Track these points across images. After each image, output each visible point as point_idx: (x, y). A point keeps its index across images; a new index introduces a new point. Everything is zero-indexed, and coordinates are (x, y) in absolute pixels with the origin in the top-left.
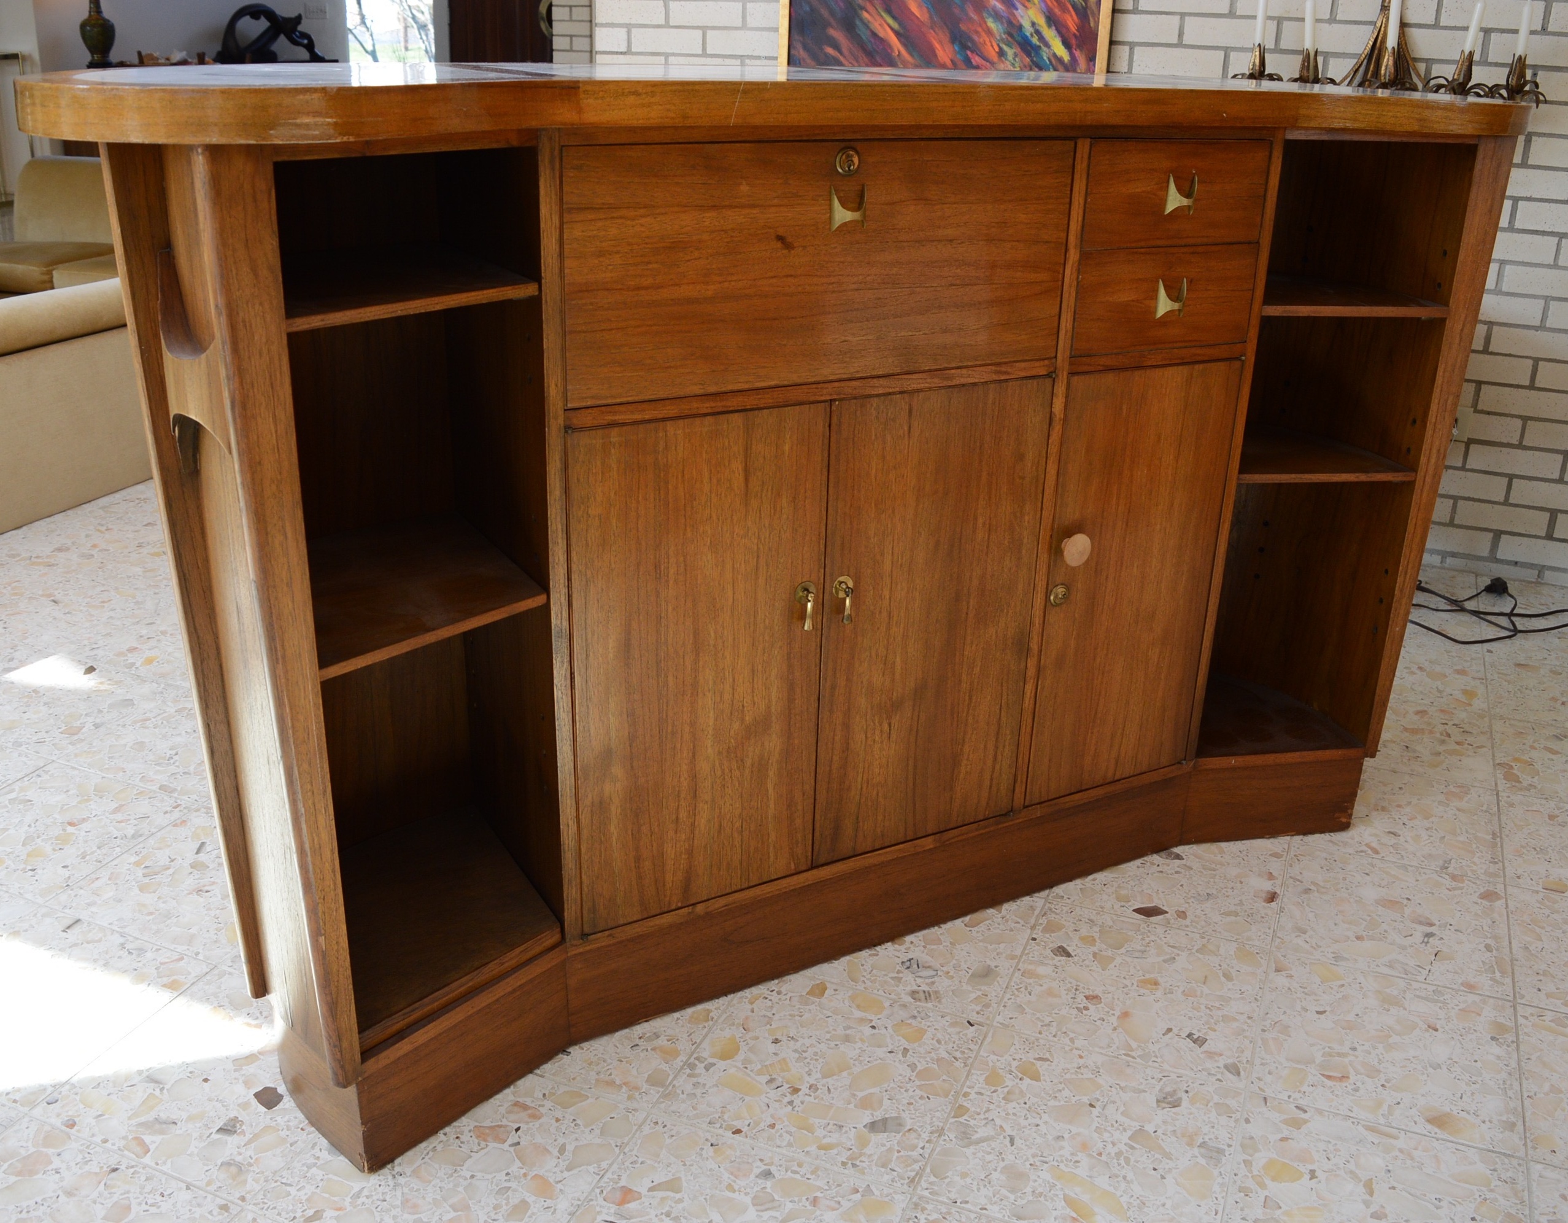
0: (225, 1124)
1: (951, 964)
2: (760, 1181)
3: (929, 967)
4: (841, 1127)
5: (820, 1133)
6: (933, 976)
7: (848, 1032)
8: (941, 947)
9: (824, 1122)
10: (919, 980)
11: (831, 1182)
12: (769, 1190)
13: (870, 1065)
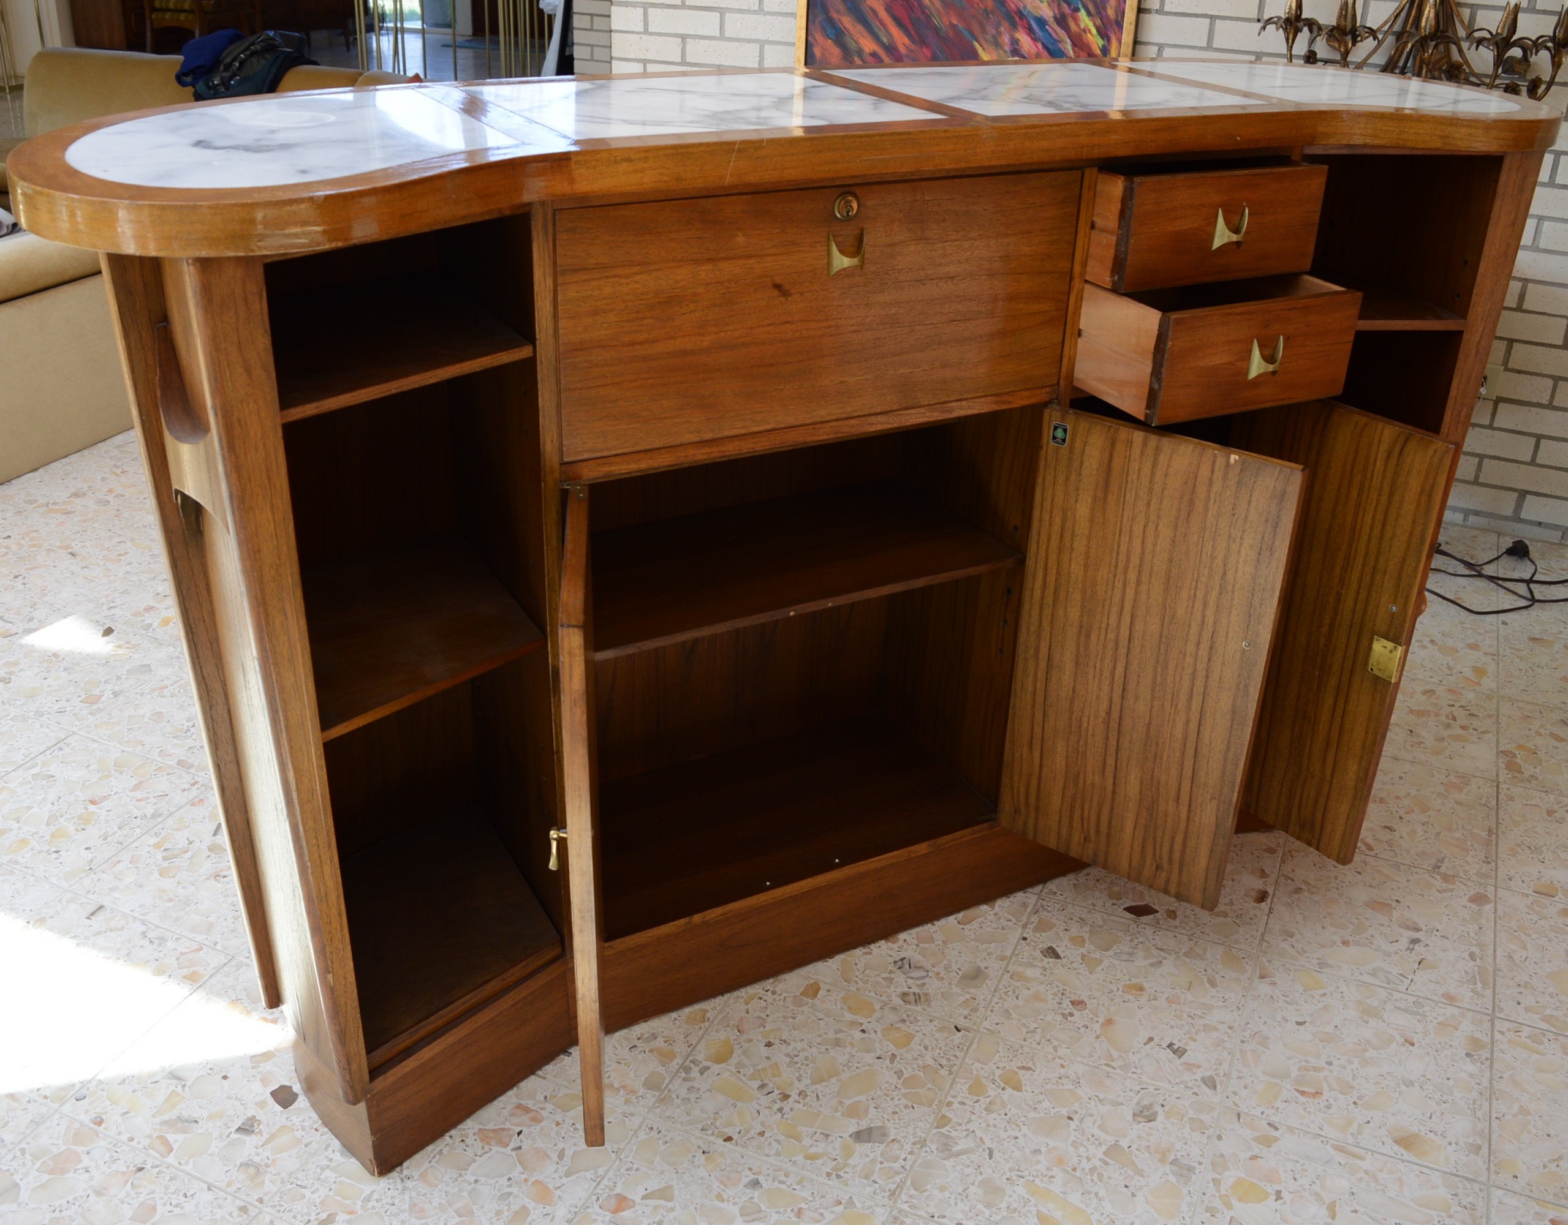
0: (243, 1124)
1: (942, 965)
2: (748, 1191)
3: (921, 967)
4: (827, 1136)
5: (807, 1141)
6: (924, 978)
7: (839, 1036)
8: (933, 945)
9: (812, 1130)
10: (910, 982)
11: (816, 1193)
12: (756, 1200)
13: (858, 1071)
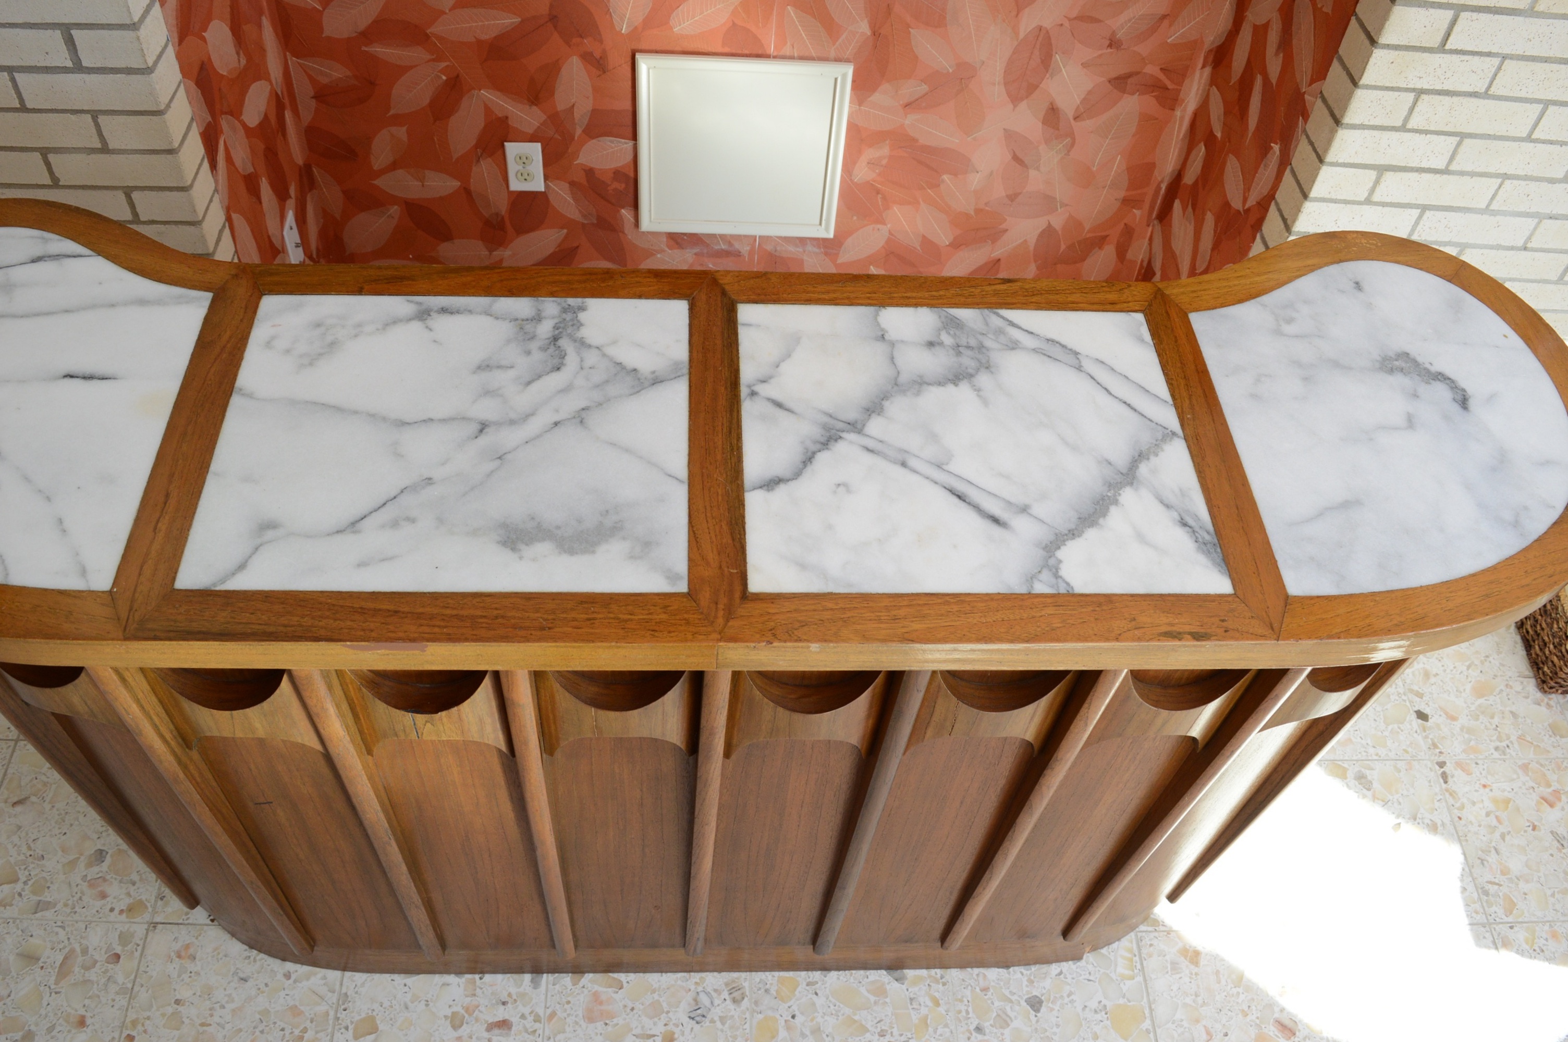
1: (684, 984)
2: (987, 1031)
3: (695, 1000)
4: (911, 999)
5: (924, 1011)
6: (708, 994)
8: (661, 1000)
9: (912, 1012)
10: (716, 1002)
11: (963, 986)
12: (992, 1022)
13: (838, 1004)
